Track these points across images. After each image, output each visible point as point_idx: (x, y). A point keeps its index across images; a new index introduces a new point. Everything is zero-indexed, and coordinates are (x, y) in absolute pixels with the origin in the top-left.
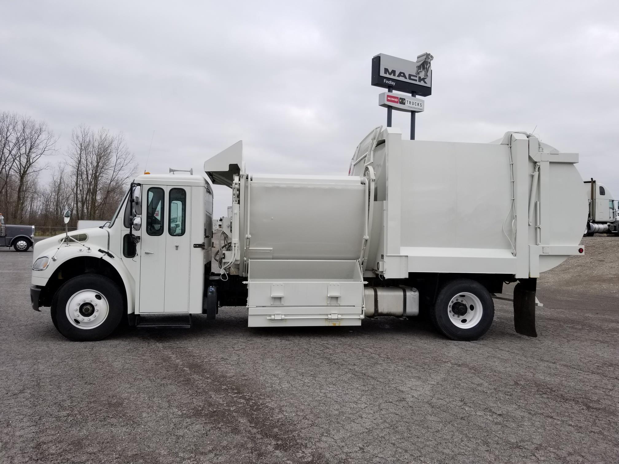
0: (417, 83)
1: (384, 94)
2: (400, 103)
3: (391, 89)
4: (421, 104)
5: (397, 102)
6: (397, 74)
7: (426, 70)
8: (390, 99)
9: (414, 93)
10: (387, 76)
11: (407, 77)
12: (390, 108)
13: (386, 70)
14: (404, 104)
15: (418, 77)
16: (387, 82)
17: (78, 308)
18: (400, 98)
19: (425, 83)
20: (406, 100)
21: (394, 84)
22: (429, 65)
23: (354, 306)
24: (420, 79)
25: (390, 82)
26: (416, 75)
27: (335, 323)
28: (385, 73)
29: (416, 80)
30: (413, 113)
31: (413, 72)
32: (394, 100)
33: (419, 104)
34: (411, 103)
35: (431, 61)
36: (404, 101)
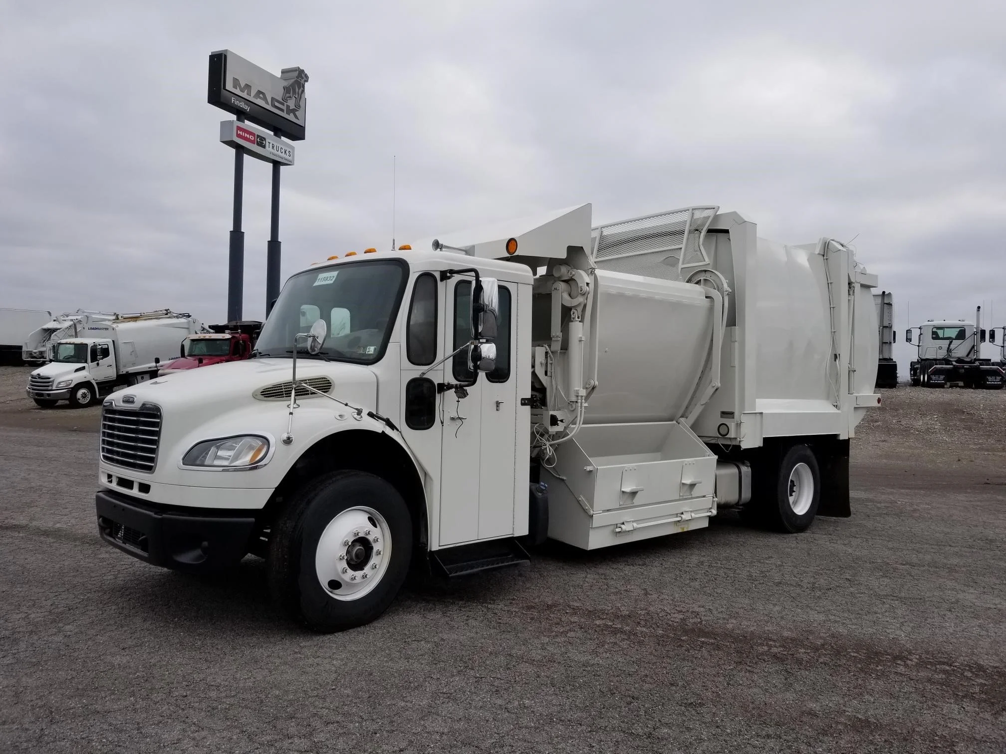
0: (284, 115)
1: (231, 122)
2: (258, 144)
3: (243, 117)
4: (291, 152)
5: (253, 142)
6: (253, 93)
7: (298, 95)
8: (241, 134)
9: (278, 132)
10: (237, 92)
11: (269, 100)
12: (240, 151)
13: (236, 82)
14: (264, 147)
15: (285, 105)
16: (237, 103)
17: (343, 552)
18: (258, 136)
19: (296, 117)
20: (267, 141)
21: (247, 108)
22: (302, 88)
23: (704, 497)
24: (289, 111)
25: (242, 105)
26: (282, 101)
27: (682, 526)
28: (235, 87)
29: (282, 110)
30: (277, 165)
31: (279, 94)
32: (248, 136)
33: (287, 152)
34: (275, 148)
35: (306, 83)
36: (264, 142)
